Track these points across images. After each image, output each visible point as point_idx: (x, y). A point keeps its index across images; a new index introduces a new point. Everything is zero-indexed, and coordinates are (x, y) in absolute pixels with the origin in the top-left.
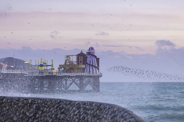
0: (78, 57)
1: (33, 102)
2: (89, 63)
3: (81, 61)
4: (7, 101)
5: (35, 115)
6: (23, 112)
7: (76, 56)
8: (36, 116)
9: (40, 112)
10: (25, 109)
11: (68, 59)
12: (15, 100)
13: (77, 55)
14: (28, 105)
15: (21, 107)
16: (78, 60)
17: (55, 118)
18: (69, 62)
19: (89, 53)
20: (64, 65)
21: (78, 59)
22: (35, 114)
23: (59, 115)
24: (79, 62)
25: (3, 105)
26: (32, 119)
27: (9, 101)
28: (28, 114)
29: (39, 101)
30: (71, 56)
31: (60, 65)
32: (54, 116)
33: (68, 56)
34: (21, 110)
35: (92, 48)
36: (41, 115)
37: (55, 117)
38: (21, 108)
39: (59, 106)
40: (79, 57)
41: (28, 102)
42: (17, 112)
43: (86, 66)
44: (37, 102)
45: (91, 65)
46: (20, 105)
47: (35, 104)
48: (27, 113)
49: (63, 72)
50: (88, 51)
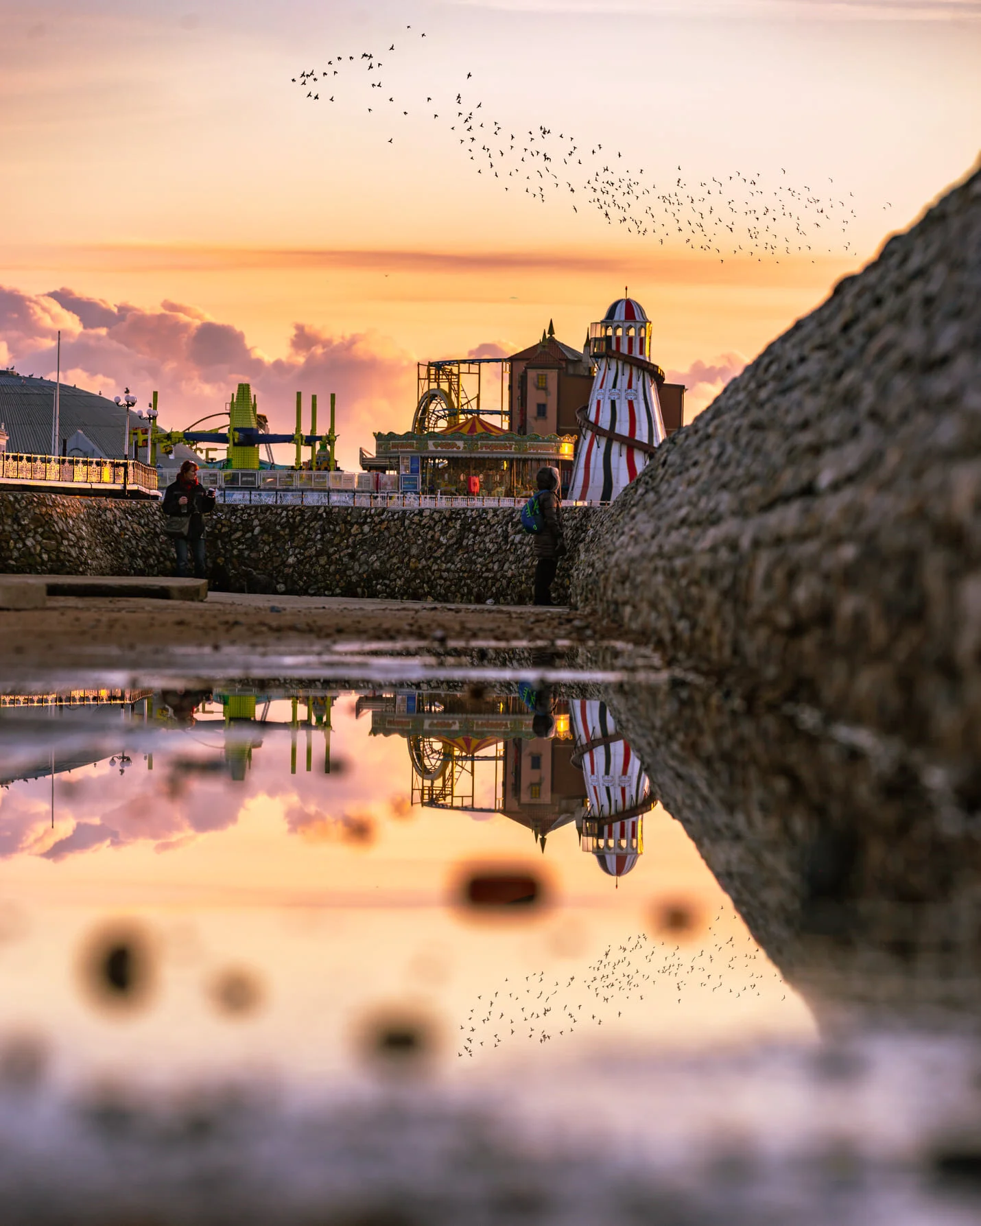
0: (524, 378)
1: (454, 516)
2: (605, 423)
3: (542, 410)
4: (393, 516)
5: (459, 541)
6: (433, 536)
7: (507, 366)
8: (462, 543)
9: (471, 535)
10: (436, 530)
11: (445, 386)
12: (410, 514)
13: (512, 360)
14: (444, 521)
15: (427, 527)
16: (517, 393)
17: (503, 543)
18: (453, 413)
19: (604, 349)
20: (408, 436)
21: (518, 389)
22: (460, 538)
23: (512, 537)
24: (532, 410)
25: (384, 526)
26: (454, 549)
27: (396, 517)
28: (444, 542)
29: (469, 513)
30: (464, 367)
31: (379, 437)
32: (501, 539)
33: (439, 367)
34: (427, 533)
35: (629, 304)
36: (472, 540)
37: (503, 540)
38: (427, 529)
39: (511, 520)
40: (532, 374)
41: (442, 518)
42: (419, 538)
43: (576, 445)
44: (463, 516)
45: (621, 439)
46: (426, 524)
47: (458, 519)
48: (441, 539)
49: (406, 486)
50: (599, 333)
